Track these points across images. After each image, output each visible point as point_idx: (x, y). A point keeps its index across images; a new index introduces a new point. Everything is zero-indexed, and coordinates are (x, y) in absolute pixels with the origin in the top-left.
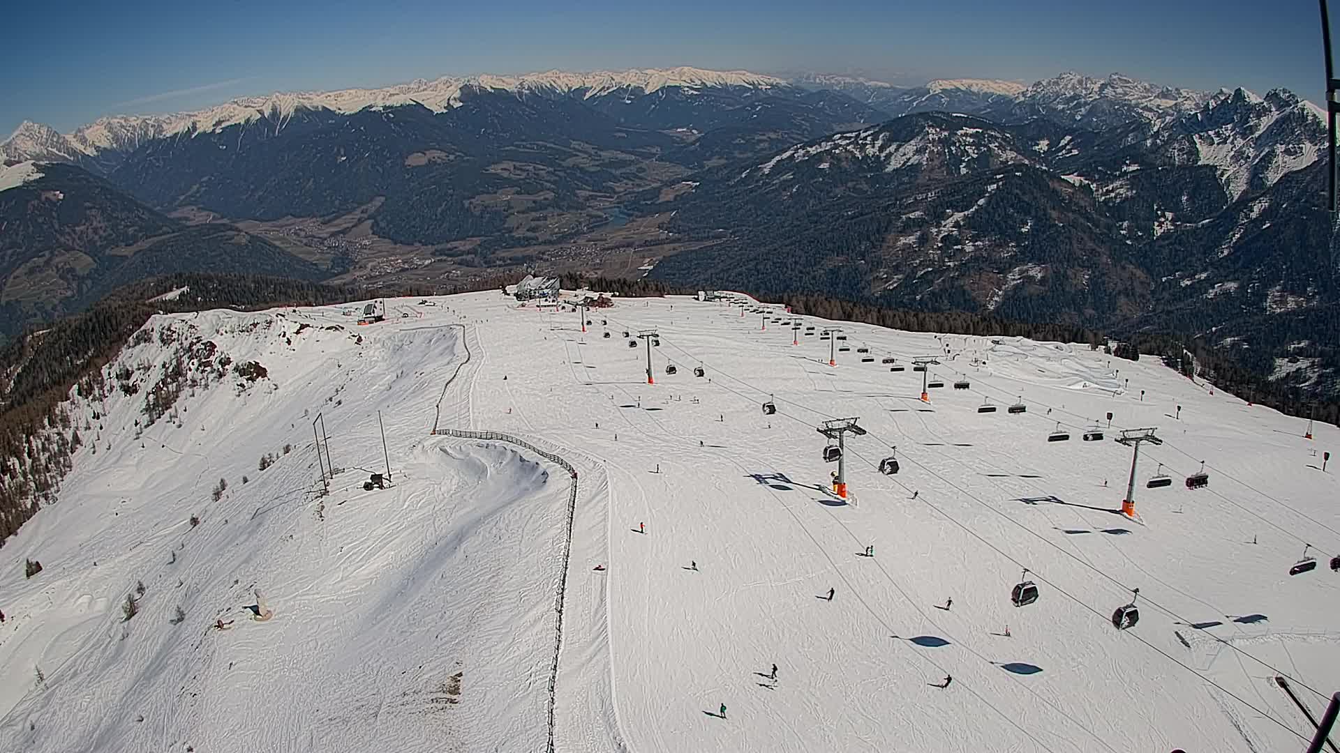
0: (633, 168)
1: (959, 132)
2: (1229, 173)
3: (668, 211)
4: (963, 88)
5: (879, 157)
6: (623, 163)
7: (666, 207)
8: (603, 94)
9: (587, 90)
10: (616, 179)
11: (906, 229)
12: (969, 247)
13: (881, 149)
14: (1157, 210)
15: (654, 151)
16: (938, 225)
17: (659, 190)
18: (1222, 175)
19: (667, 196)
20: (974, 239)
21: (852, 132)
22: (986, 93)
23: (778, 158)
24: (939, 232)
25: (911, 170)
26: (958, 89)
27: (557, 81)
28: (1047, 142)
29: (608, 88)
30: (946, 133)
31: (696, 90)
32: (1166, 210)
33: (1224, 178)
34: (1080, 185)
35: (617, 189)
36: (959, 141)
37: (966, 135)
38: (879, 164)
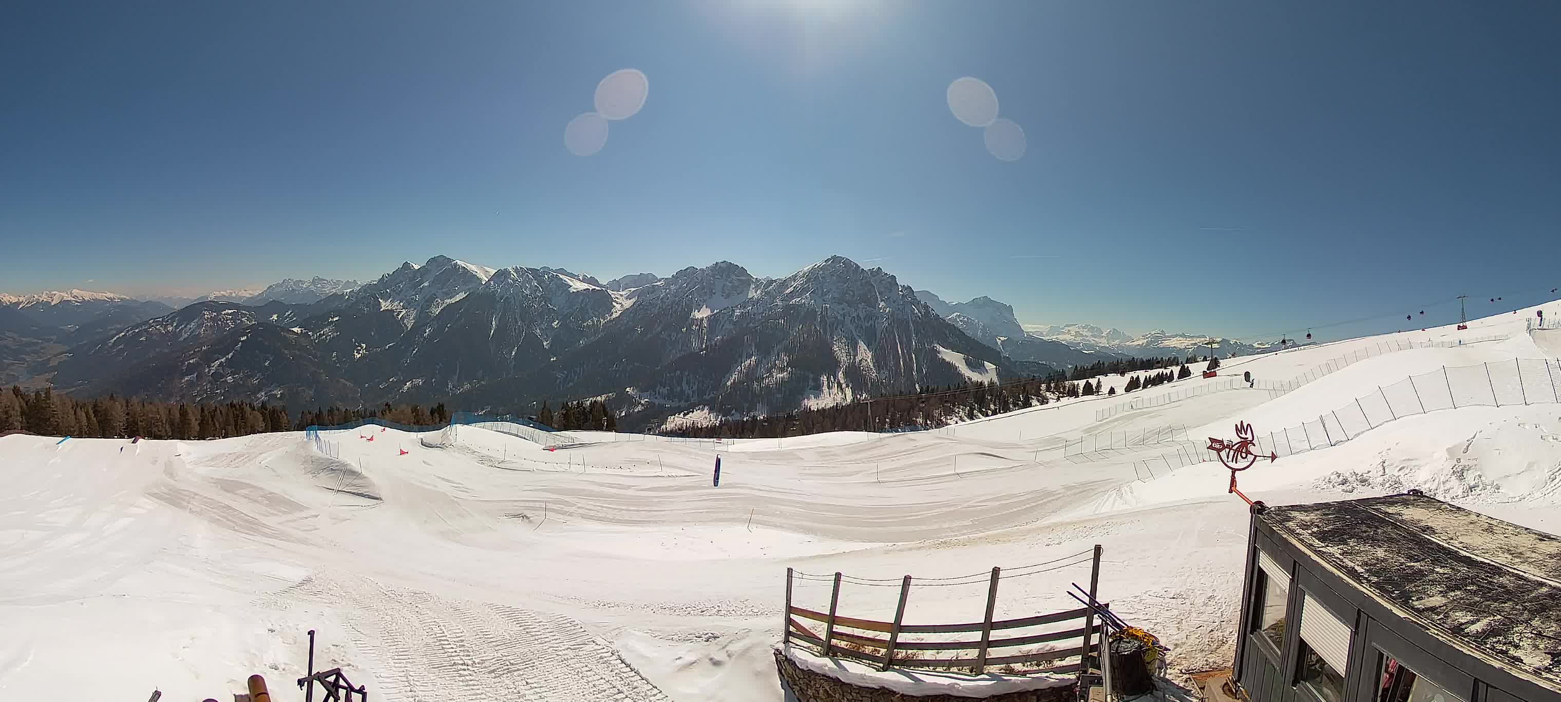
0: (38, 348)
1: (223, 313)
2: (402, 313)
3: (53, 371)
4: (227, 295)
5: (175, 331)
6: (35, 344)
7: (54, 368)
8: (29, 305)
9: (20, 303)
10: (28, 354)
11: (190, 371)
12: (230, 379)
13: (176, 327)
14: (355, 343)
15: (52, 337)
16: (209, 367)
17: (49, 360)
18: (398, 315)
19: (54, 363)
20: (233, 374)
21: (160, 318)
22: (240, 297)
23: (117, 337)
24: (210, 370)
25: (195, 337)
26: (224, 296)
27: (4, 298)
28: (276, 315)
29: (32, 302)
30: (215, 314)
31: (79, 302)
32: (361, 342)
33: (399, 317)
34: (302, 332)
35: (27, 360)
36: (223, 318)
37: (228, 314)
38: (175, 335)
